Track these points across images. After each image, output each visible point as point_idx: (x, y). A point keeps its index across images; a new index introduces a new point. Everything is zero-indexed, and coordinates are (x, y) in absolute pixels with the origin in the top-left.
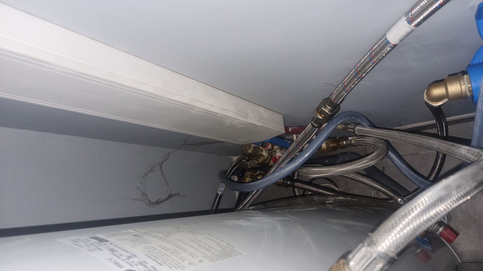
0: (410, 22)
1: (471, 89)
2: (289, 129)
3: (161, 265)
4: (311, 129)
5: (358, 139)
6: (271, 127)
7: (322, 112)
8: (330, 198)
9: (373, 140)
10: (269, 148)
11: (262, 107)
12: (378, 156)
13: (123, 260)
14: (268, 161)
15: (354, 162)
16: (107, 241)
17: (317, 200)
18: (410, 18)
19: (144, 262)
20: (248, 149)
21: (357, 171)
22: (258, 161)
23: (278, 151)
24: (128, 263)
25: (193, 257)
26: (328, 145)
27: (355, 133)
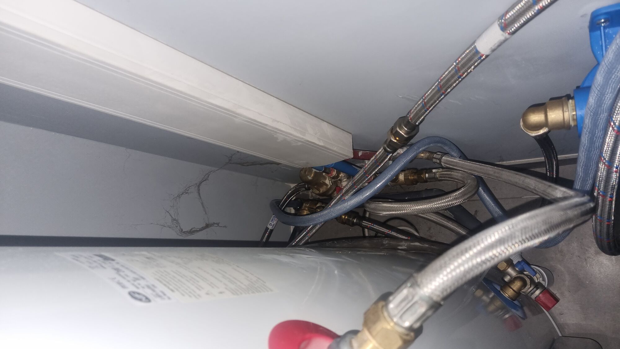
0: (504, 28)
1: (575, 117)
2: (359, 153)
3: (172, 291)
4: (382, 153)
5: (443, 173)
6: (335, 149)
7: (396, 134)
8: (403, 243)
9: (462, 174)
10: (334, 175)
11: (325, 122)
12: (464, 194)
13: (129, 281)
14: (332, 191)
15: (433, 200)
16: (113, 260)
17: (387, 243)
18: (503, 23)
19: (153, 286)
20: (308, 175)
21: (436, 211)
22: (320, 191)
23: (345, 180)
24: (133, 284)
25: (213, 287)
26: (406, 178)
27: (441, 165)
